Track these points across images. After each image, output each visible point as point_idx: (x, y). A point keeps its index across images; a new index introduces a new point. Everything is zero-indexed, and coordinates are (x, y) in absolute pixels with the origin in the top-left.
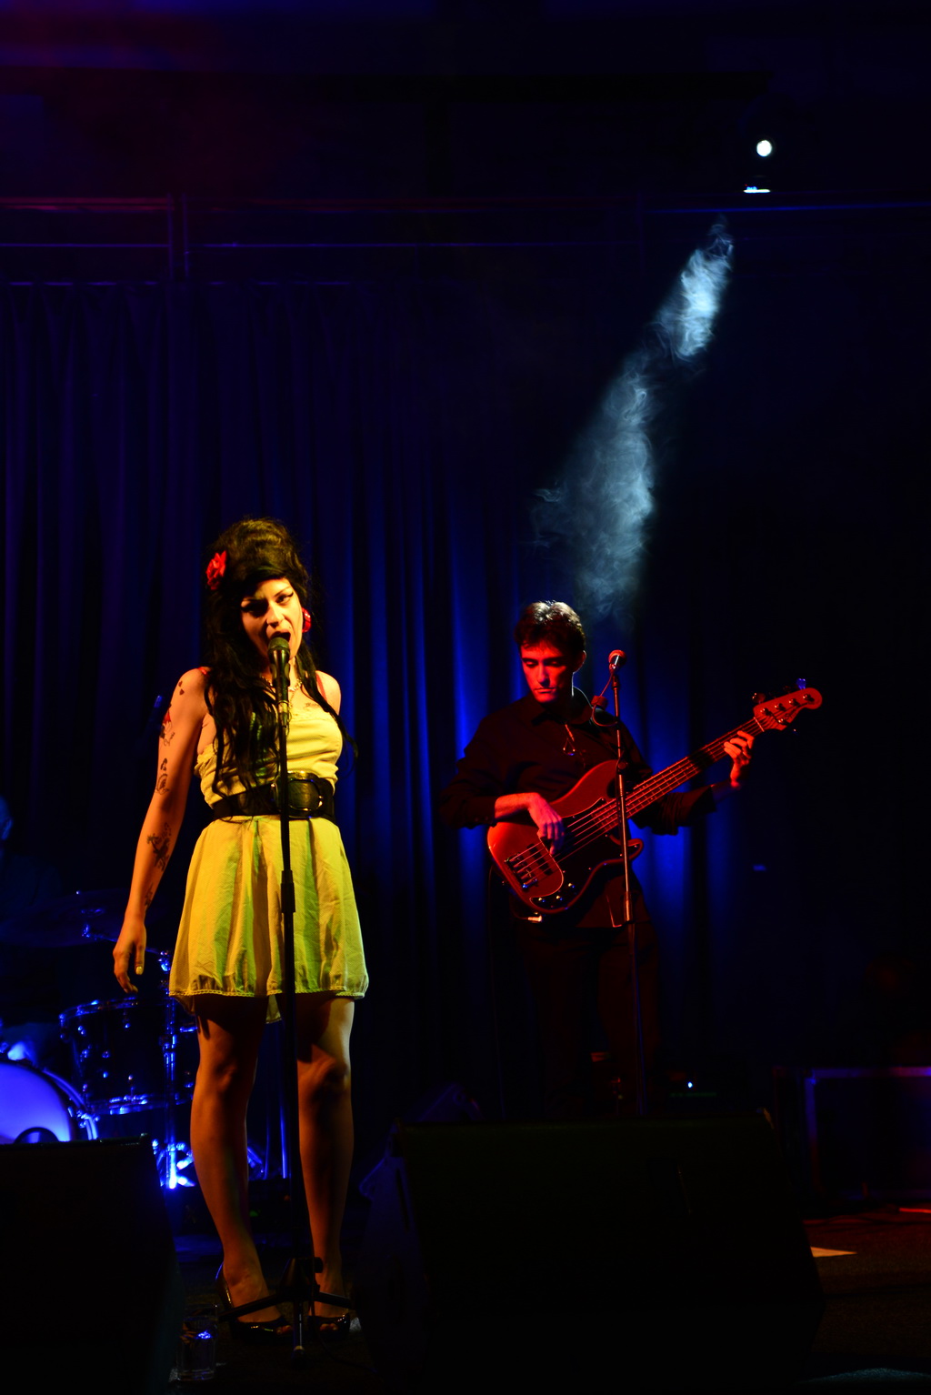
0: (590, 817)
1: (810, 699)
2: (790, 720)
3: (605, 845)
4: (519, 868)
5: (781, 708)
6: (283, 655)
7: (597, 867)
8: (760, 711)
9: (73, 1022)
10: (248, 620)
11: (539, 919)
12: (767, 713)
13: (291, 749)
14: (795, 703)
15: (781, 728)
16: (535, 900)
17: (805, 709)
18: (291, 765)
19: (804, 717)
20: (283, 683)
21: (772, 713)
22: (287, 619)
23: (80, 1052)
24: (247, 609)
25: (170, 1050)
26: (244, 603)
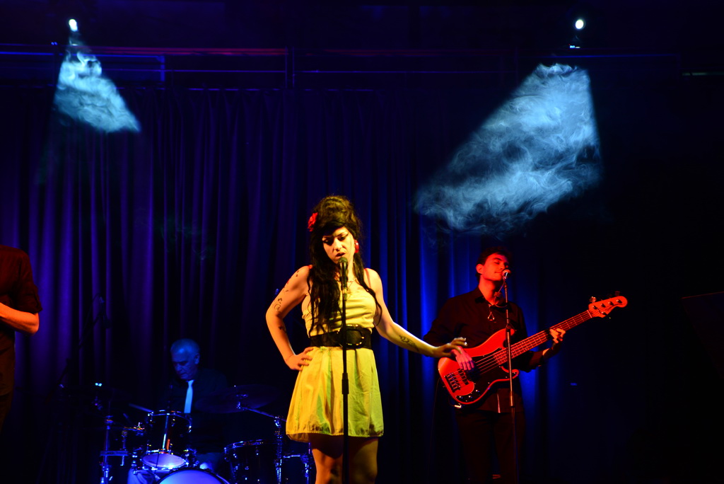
0: (492, 357)
1: (620, 302)
2: (607, 313)
3: (498, 372)
4: (451, 380)
5: (603, 306)
6: (345, 265)
7: (492, 383)
8: (591, 307)
9: (231, 451)
10: (326, 246)
11: (460, 407)
12: (596, 308)
13: (349, 313)
14: (612, 304)
15: (603, 316)
16: (458, 397)
17: (618, 307)
18: (348, 322)
19: (616, 311)
20: (344, 279)
21: (598, 308)
22: (344, 247)
23: (234, 467)
24: (325, 242)
25: (279, 467)
26: (323, 239)
